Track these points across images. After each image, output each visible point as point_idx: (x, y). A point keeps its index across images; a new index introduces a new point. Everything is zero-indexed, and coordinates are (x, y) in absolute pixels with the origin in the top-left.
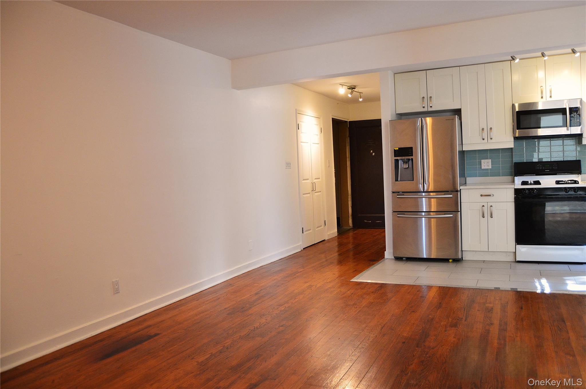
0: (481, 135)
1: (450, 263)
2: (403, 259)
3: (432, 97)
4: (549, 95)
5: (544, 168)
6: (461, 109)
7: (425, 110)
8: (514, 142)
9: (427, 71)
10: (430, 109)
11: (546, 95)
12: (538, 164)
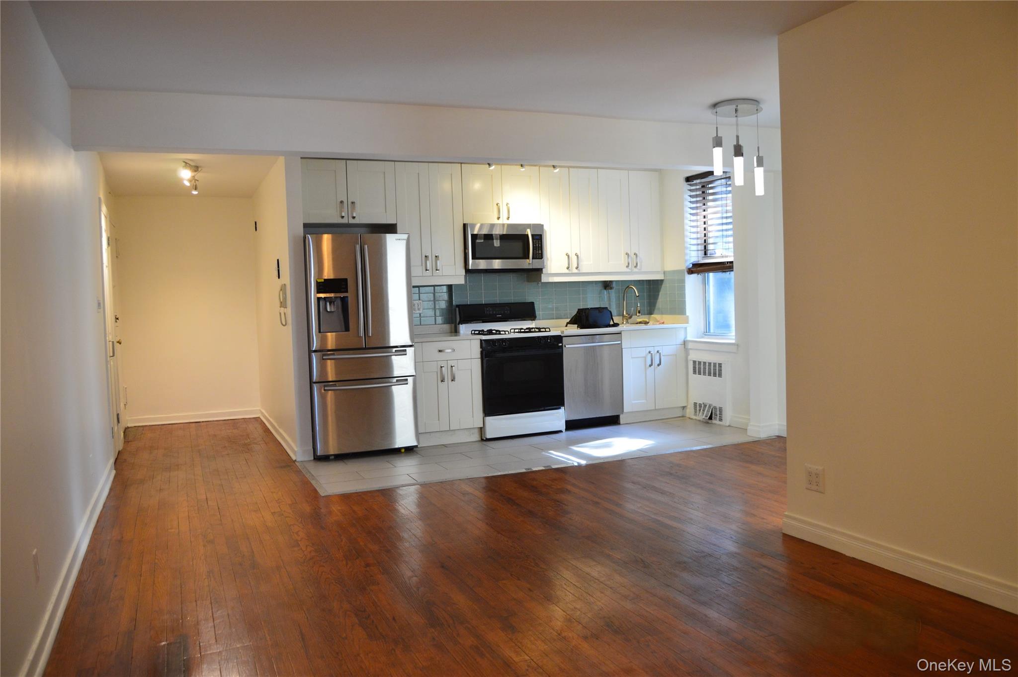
0: (424, 265)
1: (403, 454)
2: (331, 458)
3: (356, 203)
4: (506, 216)
5: (494, 312)
6: (396, 224)
7: (345, 221)
8: (465, 276)
9: (347, 161)
10: (352, 221)
11: (504, 215)
12: (487, 307)
